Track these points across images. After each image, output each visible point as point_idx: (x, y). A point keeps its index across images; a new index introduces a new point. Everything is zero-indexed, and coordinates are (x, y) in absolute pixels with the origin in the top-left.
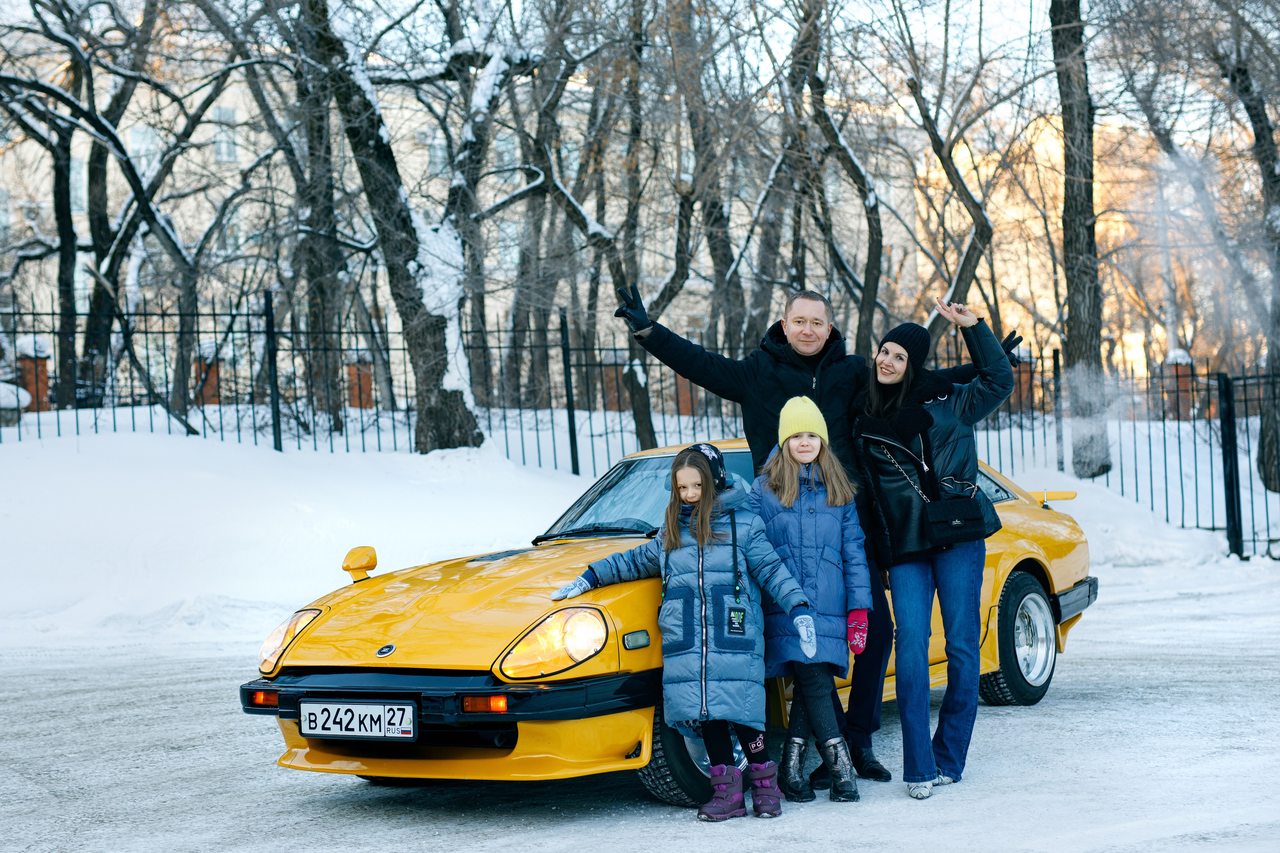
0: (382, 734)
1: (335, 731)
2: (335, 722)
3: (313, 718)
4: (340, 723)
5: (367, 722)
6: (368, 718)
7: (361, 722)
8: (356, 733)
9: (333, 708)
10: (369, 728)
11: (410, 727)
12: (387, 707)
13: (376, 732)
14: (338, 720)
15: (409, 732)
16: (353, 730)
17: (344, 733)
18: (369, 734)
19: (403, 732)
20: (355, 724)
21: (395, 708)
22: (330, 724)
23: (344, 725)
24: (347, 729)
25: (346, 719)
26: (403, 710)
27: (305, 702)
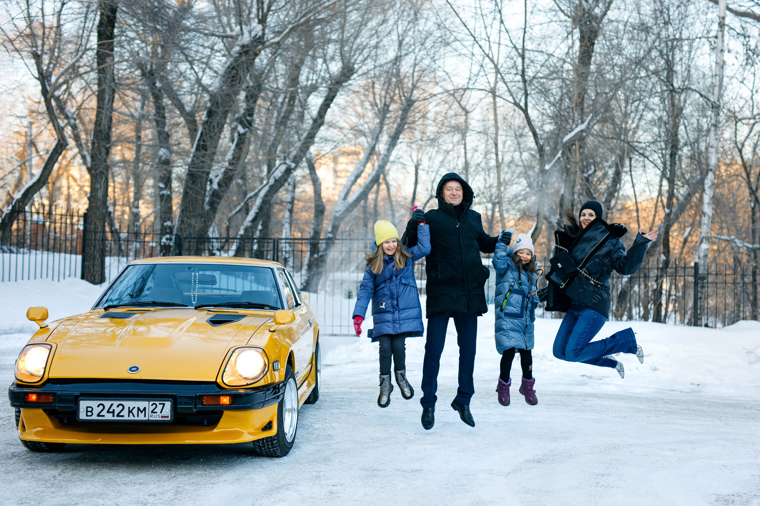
0: (146, 418)
1: (109, 417)
2: (108, 412)
3: (89, 409)
4: (113, 412)
5: (135, 411)
6: (136, 410)
7: (130, 412)
8: (126, 418)
9: (107, 404)
10: (136, 415)
11: (169, 414)
12: (151, 403)
13: (141, 417)
14: (111, 410)
15: (167, 417)
16: (123, 416)
17: (116, 418)
18: (136, 418)
19: (162, 417)
20: (125, 413)
21: (157, 403)
22: (104, 413)
23: (116, 414)
24: (118, 415)
25: (117, 411)
26: (164, 404)
27: (84, 400)
